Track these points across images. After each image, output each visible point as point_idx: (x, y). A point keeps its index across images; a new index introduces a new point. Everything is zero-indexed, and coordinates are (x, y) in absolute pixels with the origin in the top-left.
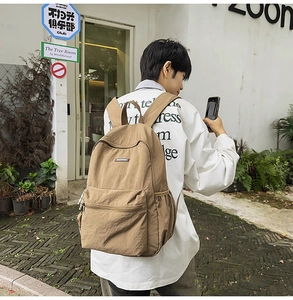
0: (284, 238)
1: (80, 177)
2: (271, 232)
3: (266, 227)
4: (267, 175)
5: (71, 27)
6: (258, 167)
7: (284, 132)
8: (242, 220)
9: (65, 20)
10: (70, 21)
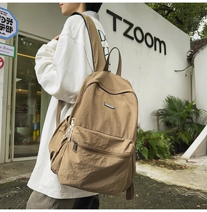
0: (189, 189)
1: (9, 161)
2: (178, 187)
3: (173, 183)
4: (157, 146)
5: (10, 30)
6: (150, 142)
7: (162, 118)
8: (153, 180)
9: (5, 24)
10: (9, 25)
